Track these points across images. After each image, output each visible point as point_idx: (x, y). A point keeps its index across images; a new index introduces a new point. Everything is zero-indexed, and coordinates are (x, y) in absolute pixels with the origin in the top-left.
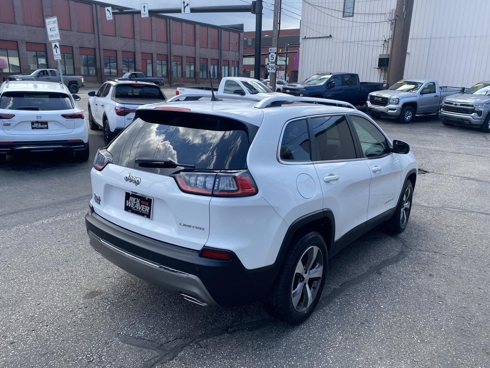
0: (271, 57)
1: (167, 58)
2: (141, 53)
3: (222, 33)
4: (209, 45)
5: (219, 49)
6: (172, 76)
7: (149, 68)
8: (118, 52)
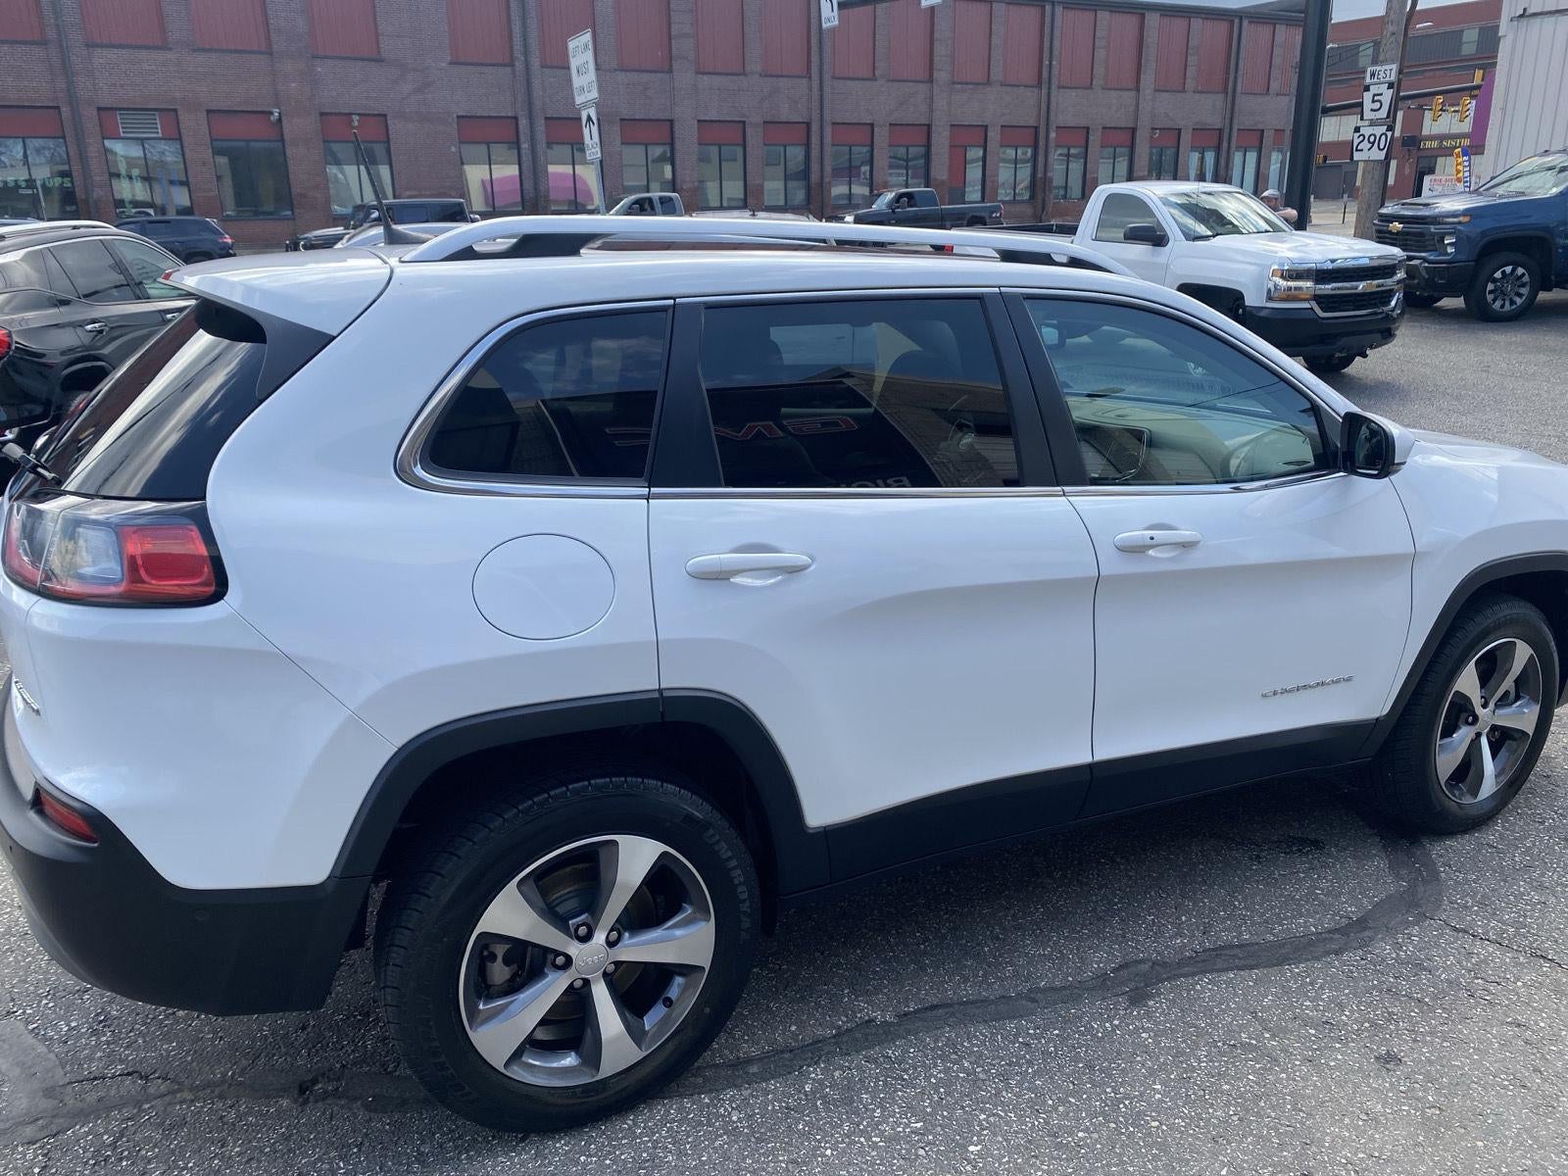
0: (1373, 101)
1: (1034, 138)
2: (949, 128)
3: (1244, 33)
4: (1188, 81)
5: (1227, 93)
6: (1047, 199)
7: (974, 173)
8: (876, 129)
